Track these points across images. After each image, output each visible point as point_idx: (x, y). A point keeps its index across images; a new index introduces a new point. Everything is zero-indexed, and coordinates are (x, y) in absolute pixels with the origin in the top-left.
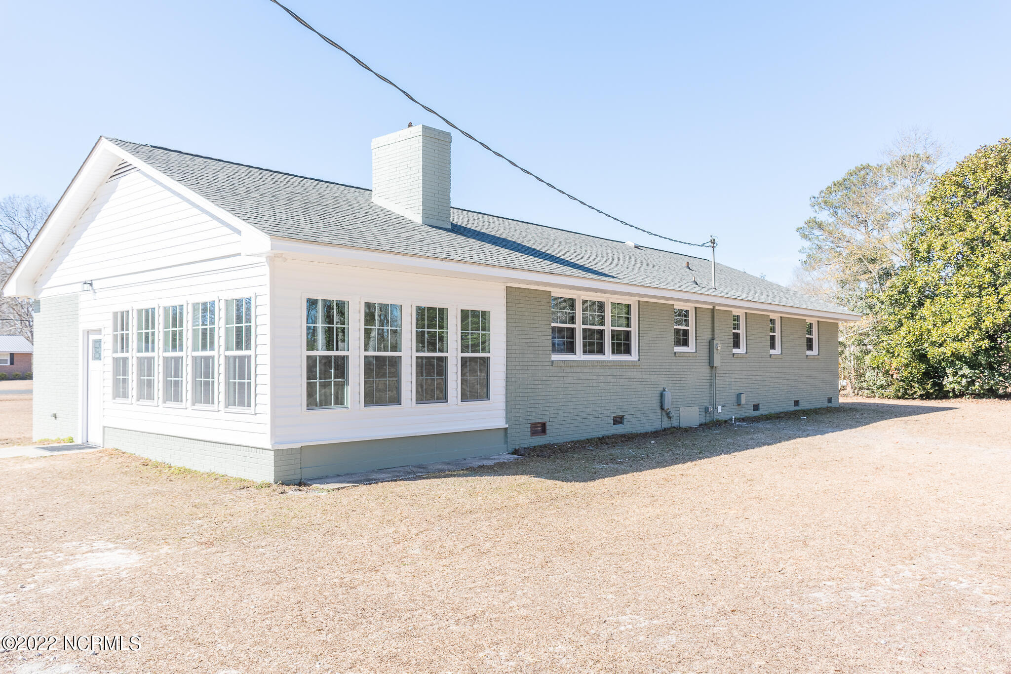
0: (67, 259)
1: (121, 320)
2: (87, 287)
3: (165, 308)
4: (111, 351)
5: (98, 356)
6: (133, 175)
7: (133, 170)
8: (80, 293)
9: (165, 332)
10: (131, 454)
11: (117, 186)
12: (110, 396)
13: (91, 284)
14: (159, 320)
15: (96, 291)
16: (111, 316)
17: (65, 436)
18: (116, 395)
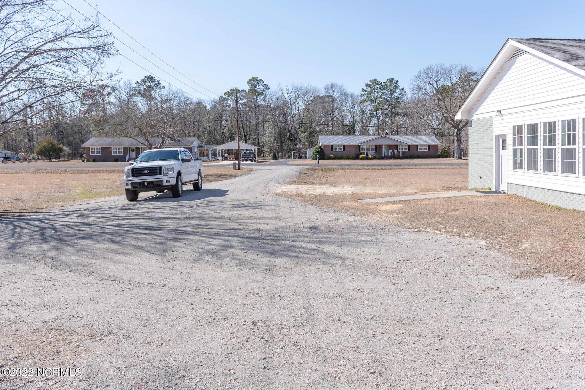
0: (487, 100)
1: (518, 130)
2: (499, 113)
3: (544, 123)
4: (512, 145)
5: (504, 148)
6: (525, 56)
7: (524, 53)
8: (494, 117)
9: (544, 136)
10: (525, 198)
11: (515, 61)
12: (512, 168)
13: (500, 112)
14: (541, 129)
15: (503, 115)
16: (512, 128)
17: (486, 187)
18: (515, 167)
